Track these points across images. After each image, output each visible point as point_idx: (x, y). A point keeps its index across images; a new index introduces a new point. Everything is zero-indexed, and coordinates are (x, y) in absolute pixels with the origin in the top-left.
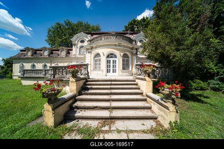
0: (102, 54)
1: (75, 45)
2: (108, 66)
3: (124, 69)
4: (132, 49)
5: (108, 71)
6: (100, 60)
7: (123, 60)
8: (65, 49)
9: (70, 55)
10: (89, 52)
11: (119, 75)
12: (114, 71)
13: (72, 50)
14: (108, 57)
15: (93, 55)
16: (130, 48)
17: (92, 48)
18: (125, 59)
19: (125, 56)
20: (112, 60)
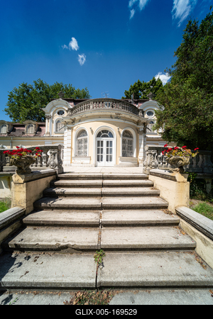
0: (88, 132)
1: (49, 118)
2: (99, 151)
3: (124, 155)
4: (138, 123)
5: (99, 159)
6: (86, 141)
7: (124, 142)
8: (34, 123)
9: (42, 134)
10: (69, 128)
11: (117, 166)
12: (109, 159)
13: (44, 126)
14: (99, 135)
15: (74, 133)
16: (133, 121)
17: (74, 121)
18: (127, 139)
19: (126, 134)
20: (105, 140)
